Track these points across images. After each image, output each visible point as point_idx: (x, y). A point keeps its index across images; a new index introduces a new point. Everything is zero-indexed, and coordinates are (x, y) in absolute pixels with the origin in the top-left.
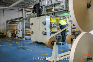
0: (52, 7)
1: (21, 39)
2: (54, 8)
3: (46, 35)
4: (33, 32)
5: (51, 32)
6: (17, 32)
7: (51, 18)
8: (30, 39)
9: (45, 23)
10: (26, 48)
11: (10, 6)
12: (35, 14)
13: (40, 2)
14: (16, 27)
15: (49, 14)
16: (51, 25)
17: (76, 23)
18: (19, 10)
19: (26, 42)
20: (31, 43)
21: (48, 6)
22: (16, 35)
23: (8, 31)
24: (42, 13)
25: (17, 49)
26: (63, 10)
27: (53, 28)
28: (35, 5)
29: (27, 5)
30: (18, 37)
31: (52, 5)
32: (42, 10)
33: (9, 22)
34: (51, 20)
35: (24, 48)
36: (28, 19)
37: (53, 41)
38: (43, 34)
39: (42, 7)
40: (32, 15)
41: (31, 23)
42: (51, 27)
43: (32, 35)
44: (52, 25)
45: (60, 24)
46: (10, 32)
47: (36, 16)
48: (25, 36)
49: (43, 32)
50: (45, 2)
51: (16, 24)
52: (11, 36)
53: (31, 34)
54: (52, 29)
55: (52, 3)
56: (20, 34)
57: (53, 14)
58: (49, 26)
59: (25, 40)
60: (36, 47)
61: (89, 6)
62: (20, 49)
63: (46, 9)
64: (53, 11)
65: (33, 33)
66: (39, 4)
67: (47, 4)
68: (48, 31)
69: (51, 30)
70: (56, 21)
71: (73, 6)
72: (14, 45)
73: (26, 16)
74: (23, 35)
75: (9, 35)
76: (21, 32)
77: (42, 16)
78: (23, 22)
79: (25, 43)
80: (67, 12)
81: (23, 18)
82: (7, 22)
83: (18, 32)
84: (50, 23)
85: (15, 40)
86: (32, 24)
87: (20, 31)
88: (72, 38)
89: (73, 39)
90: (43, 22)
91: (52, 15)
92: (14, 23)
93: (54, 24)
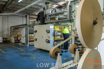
0: (56, 16)
1: (25, 45)
2: (57, 17)
3: (49, 43)
5: (54, 40)
6: (20, 38)
7: (54, 26)
8: (34, 45)
9: (48, 31)
10: (29, 56)
11: (14, 12)
12: (39, 21)
13: (45, 11)
14: (20, 33)
15: (53, 22)
16: (54, 33)
17: (83, 41)
18: (23, 16)
19: (30, 48)
20: (34, 50)
21: (52, 15)
22: (19, 40)
23: (12, 36)
24: (46, 21)
25: (21, 57)
26: (66, 20)
27: (56, 36)
28: (39, 13)
29: (31, 12)
30: (22, 43)
31: (56, 14)
32: (46, 18)
33: (12, 28)
34: (54, 28)
35: (27, 56)
36: (31, 26)
37: (57, 52)
38: (46, 42)
39: (46, 15)
40: (36, 22)
41: (34, 30)
42: (54, 35)
43: (36, 42)
44: (56, 33)
46: (13, 38)
47: (40, 24)
48: (29, 43)
49: (47, 40)
50: (49, 11)
51: (20, 29)
52: (15, 41)
53: (34, 41)
55: (55, 12)
56: (23, 41)
57: (57, 23)
58: (53, 34)
59: (28, 46)
60: (39, 54)
61: (95, 23)
62: (23, 57)
63: (49, 17)
64: (56, 20)
65: (36, 40)
66: (43, 12)
67: (51, 12)
68: (52, 39)
69: (54, 38)
70: (59, 29)
71: (81, 25)
72: (17, 52)
73: (30, 23)
74: (27, 41)
75: (13, 40)
76: (25, 38)
77: (45, 24)
78: (27, 29)
79: (29, 50)
80: (70, 22)
81: (26, 25)
82: (11, 27)
83: (22, 38)
84: (53, 32)
85: (19, 46)
86: (36, 31)
87: (23, 37)
88: (75, 48)
90: (47, 30)
91: (56, 23)
92: (18, 29)
93: (57, 32)
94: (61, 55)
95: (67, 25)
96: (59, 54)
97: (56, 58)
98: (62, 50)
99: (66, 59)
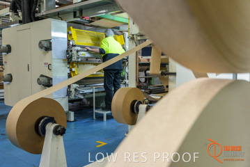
4: (11, 77)
7: (69, 29)
9: (46, 44)
12: (20, 14)
15: (65, 13)
16: (68, 51)
27: (78, 63)
34: (69, 35)
37: (43, 118)
38: (40, 84)
40: (11, 18)
42: (69, 60)
43: (9, 86)
44: (74, 52)
45: (102, 51)
47: (20, 22)
49: (42, 76)
53: (5, 83)
54: (73, 67)
57: (78, 14)
58: (63, 55)
64: (76, 3)
68: (60, 72)
69: (71, 70)
84: (65, 47)
88: (135, 101)
89: (140, 103)
91: (75, 17)
93: (79, 48)
94: (59, 132)
95: (118, 28)
96: (50, 127)
97: (38, 150)
98: (100, 112)
99: (104, 144)
